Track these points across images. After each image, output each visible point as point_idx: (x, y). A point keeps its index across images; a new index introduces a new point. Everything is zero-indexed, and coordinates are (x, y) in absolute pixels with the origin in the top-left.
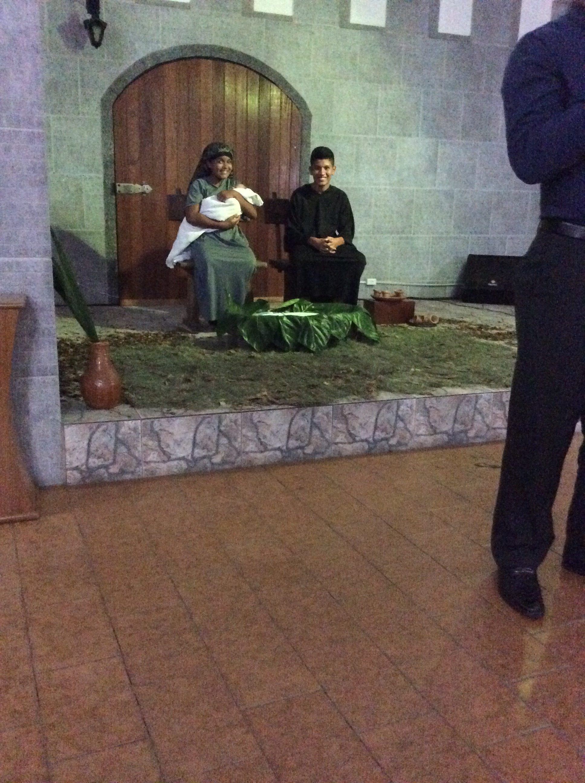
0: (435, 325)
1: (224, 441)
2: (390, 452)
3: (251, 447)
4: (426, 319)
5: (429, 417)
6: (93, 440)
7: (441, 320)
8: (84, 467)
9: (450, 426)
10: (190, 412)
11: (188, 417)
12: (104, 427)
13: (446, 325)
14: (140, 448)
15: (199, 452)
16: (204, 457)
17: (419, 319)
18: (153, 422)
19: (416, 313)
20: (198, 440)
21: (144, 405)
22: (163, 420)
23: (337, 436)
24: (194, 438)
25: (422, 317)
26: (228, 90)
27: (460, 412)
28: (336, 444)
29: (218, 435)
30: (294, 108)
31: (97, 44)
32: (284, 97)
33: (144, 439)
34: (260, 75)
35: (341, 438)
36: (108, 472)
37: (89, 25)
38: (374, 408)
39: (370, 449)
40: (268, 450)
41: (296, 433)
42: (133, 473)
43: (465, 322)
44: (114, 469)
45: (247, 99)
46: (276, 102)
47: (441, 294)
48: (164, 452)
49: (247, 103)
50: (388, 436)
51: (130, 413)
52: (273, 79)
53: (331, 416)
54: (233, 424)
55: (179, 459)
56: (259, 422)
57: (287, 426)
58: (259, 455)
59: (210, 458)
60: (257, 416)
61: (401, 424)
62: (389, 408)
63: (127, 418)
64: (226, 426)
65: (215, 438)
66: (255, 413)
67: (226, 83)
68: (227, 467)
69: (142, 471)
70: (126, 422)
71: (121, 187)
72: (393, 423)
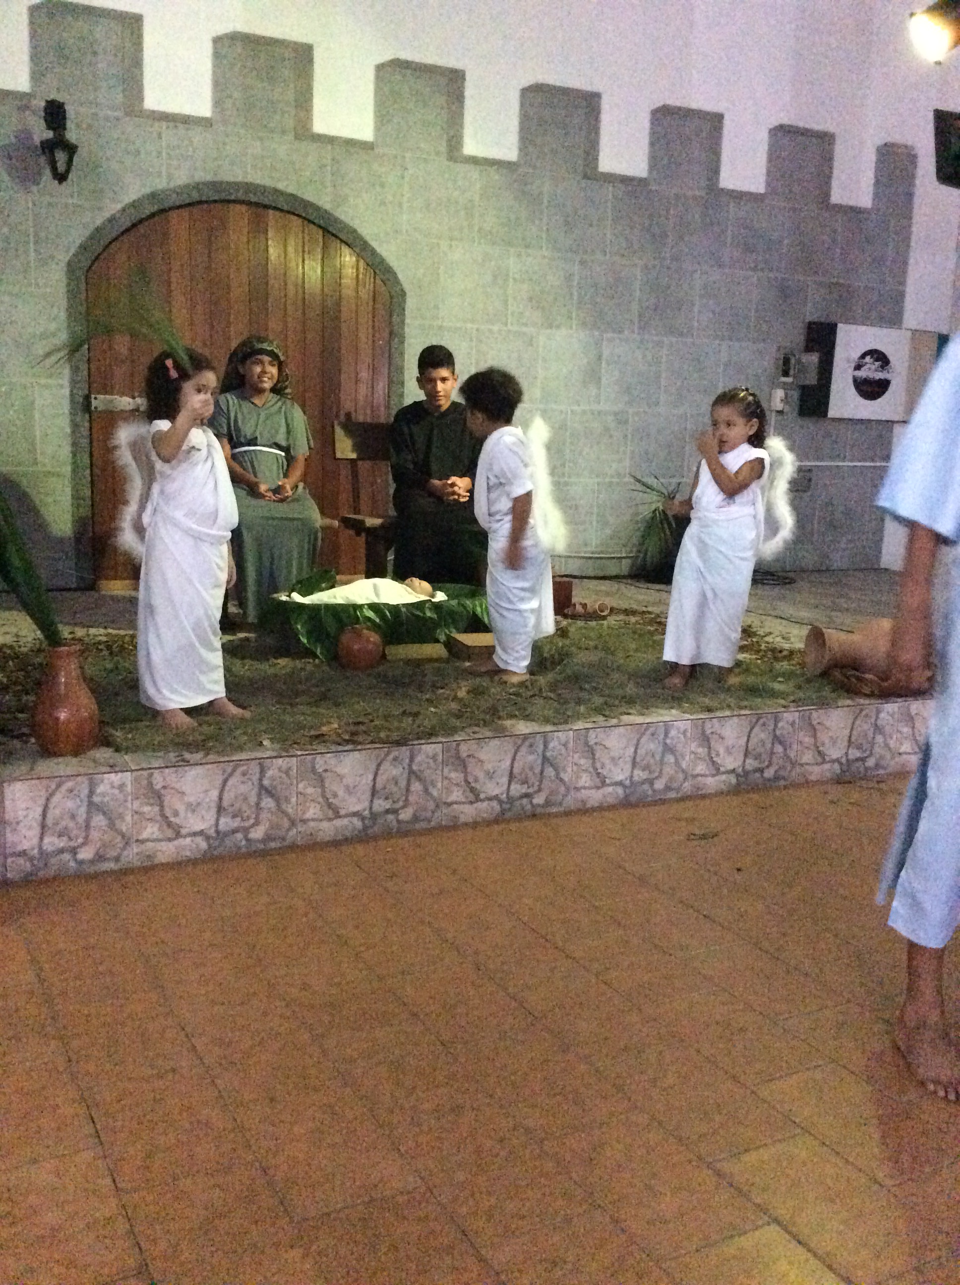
0: (604, 618)
1: (268, 803)
2: (534, 815)
3: (313, 811)
4: (590, 609)
5: (594, 759)
6: (51, 806)
7: (612, 609)
8: (36, 851)
9: (628, 774)
10: (212, 757)
11: (210, 766)
12: (70, 784)
13: (622, 617)
14: (128, 818)
15: (226, 823)
16: (234, 831)
17: (579, 608)
18: (151, 775)
19: (574, 600)
20: (225, 804)
21: (134, 749)
22: (167, 770)
23: (449, 791)
24: (220, 799)
25: (584, 606)
26: (274, 252)
27: (642, 752)
28: (449, 804)
29: (259, 795)
30: (378, 282)
31: (61, 178)
32: (362, 264)
33: (136, 804)
34: (325, 230)
35: (456, 795)
36: (76, 860)
37: (48, 147)
38: (508, 745)
39: (503, 811)
40: (340, 817)
41: (385, 788)
42: (117, 859)
43: (650, 613)
44: (85, 854)
45: (303, 268)
46: (349, 272)
47: (613, 570)
48: (169, 825)
49: (304, 273)
50: (531, 790)
51: (111, 761)
52: (344, 238)
53: (440, 758)
54: (284, 776)
55: (195, 834)
56: (326, 771)
57: (371, 777)
58: (325, 825)
59: (246, 830)
60: (321, 762)
61: (550, 772)
62: (531, 746)
63: (108, 769)
64: (273, 779)
65: (253, 799)
66: (318, 757)
67: (270, 242)
68: (273, 845)
69: (132, 855)
70: (106, 776)
71: (99, 402)
72: (537, 770)
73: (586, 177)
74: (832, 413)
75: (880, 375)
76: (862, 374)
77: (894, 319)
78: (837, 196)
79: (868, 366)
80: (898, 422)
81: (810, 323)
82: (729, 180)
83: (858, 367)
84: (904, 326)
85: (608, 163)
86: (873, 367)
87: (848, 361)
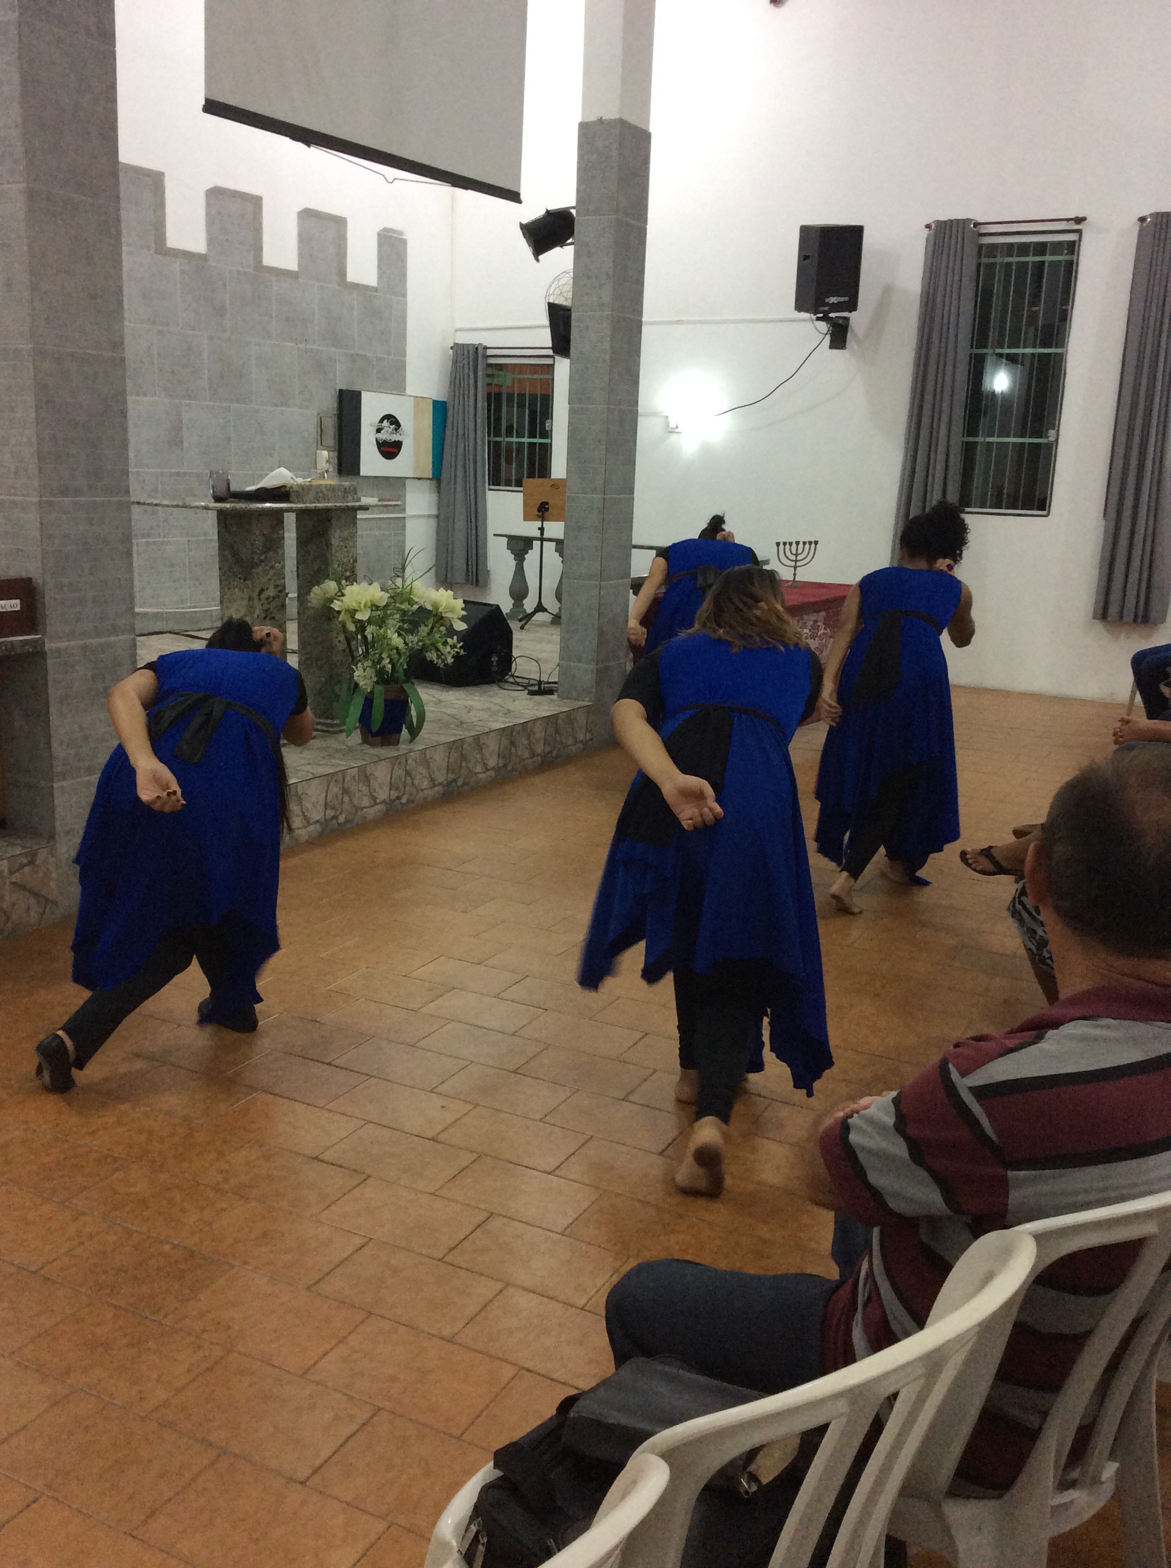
23: (362, 800)
39: (388, 810)
40: (310, 825)
41: (331, 802)
57: (324, 795)
73: (156, 252)
74: (364, 472)
75: (395, 437)
76: (383, 436)
77: (399, 387)
78: (351, 277)
79: (386, 429)
80: (410, 478)
81: (340, 391)
82: (270, 259)
83: (379, 430)
84: (409, 391)
85: (175, 239)
86: (390, 430)
87: (371, 425)
